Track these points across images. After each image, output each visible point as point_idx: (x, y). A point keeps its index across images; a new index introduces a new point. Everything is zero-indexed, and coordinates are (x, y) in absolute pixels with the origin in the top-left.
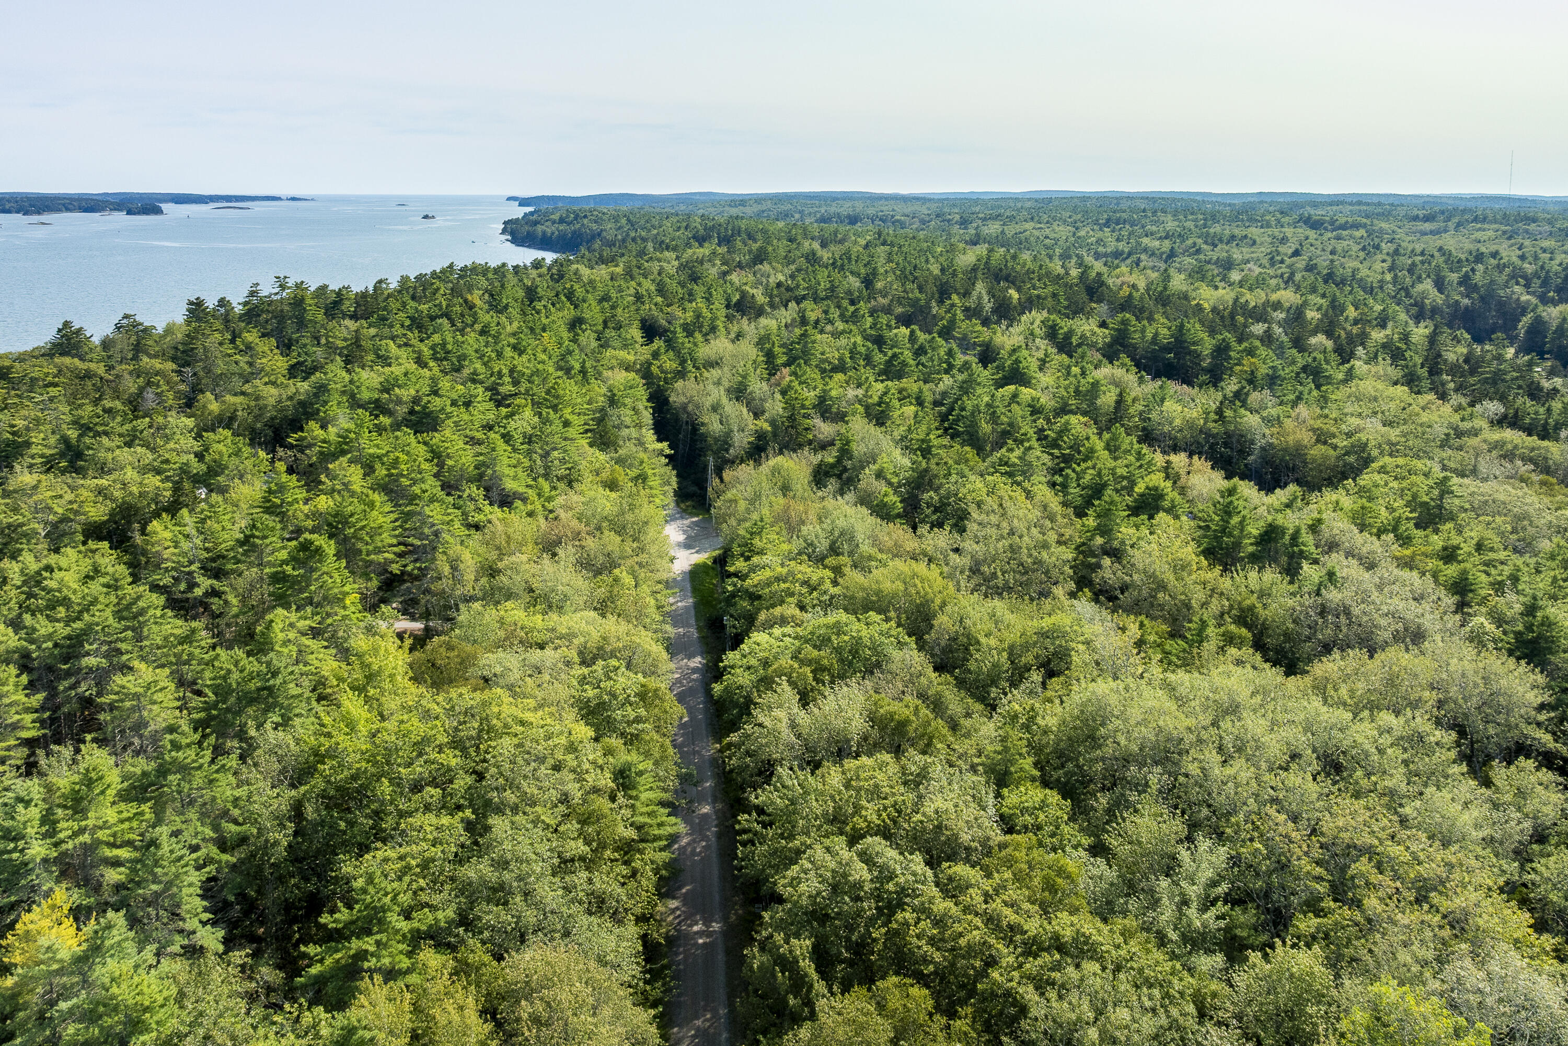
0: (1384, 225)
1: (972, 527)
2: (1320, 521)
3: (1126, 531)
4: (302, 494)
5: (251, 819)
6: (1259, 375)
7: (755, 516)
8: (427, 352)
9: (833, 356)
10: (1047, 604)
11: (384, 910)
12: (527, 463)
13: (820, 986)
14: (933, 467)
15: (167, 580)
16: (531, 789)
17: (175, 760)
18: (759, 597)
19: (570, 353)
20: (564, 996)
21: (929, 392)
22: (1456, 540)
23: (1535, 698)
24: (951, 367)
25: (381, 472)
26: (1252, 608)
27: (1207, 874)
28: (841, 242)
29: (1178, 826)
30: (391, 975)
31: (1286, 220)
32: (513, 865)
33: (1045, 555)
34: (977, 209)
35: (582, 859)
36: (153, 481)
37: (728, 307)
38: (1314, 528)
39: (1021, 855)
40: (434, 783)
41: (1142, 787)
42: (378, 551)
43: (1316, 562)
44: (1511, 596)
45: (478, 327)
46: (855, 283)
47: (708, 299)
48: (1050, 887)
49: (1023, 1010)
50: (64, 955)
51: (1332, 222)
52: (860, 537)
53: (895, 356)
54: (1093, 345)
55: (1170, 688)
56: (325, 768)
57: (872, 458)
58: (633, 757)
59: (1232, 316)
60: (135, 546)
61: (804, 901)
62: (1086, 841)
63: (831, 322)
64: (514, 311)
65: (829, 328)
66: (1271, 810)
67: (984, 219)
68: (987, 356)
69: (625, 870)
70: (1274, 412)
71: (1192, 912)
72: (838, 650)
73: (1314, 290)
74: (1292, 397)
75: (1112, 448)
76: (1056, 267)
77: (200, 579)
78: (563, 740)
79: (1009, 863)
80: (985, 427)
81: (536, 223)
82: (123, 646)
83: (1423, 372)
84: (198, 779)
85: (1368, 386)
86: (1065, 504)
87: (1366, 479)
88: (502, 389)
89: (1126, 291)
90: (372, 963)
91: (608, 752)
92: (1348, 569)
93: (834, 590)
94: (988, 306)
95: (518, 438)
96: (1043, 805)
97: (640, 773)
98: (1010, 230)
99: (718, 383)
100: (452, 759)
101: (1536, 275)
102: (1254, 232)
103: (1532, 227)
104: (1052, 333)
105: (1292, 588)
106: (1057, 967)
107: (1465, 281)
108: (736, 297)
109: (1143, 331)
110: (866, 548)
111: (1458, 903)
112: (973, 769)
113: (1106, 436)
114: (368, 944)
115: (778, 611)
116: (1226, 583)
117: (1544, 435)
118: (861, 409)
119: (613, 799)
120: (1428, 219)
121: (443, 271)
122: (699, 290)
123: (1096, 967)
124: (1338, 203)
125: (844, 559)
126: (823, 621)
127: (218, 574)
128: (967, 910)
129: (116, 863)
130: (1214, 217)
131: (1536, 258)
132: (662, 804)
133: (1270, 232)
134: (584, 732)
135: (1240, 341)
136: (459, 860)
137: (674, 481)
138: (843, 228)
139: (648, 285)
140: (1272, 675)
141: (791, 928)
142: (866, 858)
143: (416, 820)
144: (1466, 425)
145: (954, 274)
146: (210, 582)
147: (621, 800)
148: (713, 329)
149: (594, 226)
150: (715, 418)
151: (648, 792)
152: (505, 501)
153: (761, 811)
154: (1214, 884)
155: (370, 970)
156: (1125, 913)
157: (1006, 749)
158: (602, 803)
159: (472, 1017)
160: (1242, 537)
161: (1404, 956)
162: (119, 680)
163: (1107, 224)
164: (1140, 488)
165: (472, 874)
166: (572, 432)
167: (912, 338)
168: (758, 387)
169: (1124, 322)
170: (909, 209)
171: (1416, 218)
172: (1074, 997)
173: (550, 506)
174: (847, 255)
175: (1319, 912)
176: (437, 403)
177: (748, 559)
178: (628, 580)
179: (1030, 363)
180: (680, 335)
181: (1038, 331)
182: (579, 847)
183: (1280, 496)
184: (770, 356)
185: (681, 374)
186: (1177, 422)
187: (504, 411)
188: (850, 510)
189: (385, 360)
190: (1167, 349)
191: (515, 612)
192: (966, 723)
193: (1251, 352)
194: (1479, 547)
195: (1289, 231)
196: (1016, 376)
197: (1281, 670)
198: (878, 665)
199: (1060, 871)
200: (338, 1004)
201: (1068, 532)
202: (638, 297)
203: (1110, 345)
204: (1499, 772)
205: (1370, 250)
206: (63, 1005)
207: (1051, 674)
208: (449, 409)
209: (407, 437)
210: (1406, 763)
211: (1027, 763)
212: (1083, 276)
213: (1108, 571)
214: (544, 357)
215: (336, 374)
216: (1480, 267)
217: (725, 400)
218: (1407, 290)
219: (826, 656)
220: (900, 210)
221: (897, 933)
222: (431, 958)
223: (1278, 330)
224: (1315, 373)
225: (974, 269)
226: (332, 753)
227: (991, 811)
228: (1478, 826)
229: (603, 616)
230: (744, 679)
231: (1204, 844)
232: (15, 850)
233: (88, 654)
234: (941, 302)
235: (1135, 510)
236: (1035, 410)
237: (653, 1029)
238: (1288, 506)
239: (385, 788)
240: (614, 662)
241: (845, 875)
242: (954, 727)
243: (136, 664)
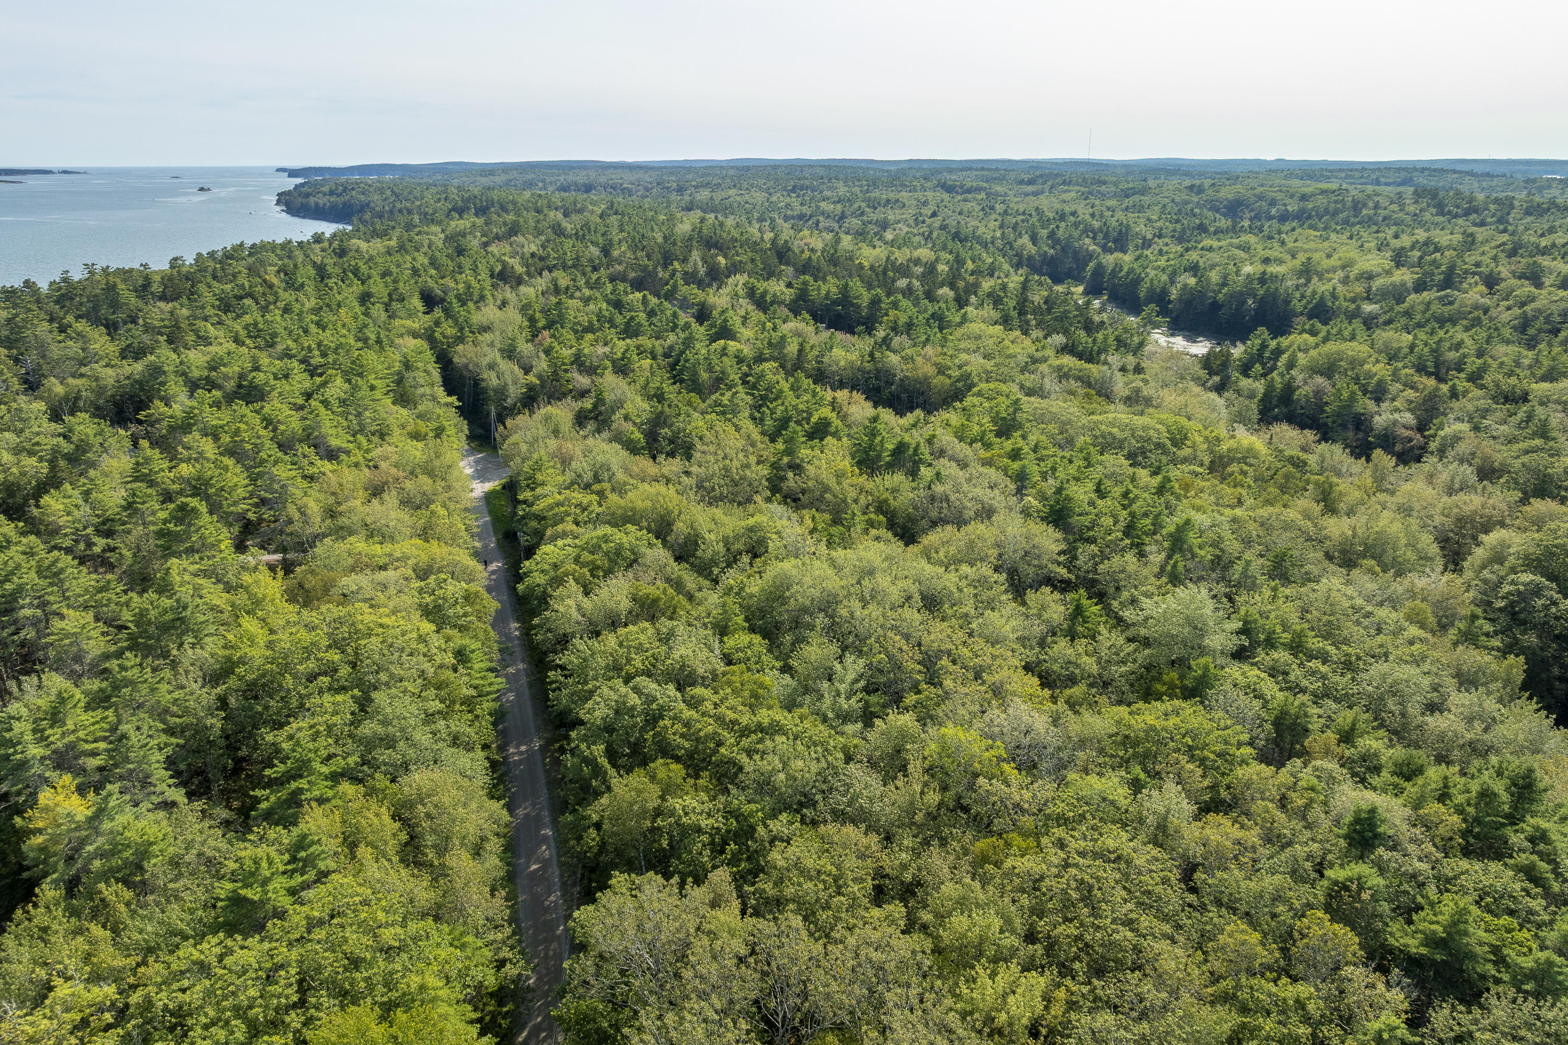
0: (999, 188)
1: (697, 455)
2: (934, 436)
3: (804, 452)
4: (166, 464)
5: (186, 712)
6: (900, 323)
7: (535, 456)
8: (243, 333)
9: (584, 320)
10: (751, 508)
11: (309, 761)
12: (345, 424)
13: (612, 772)
14: (667, 409)
15: (68, 543)
16: (396, 670)
17: (124, 678)
18: (544, 518)
19: (365, 326)
20: (446, 800)
21: (659, 346)
22: (1021, 443)
23: (1056, 548)
24: (676, 326)
25: (226, 439)
26: (886, 501)
27: (851, 676)
28: (580, 211)
29: (834, 649)
30: (321, 801)
31: (928, 185)
32: (395, 722)
33: (748, 473)
34: (690, 177)
35: (440, 712)
36: (30, 462)
37: (492, 276)
38: (930, 441)
39: (736, 678)
40: (325, 674)
41: (812, 628)
42: (235, 504)
43: (930, 465)
44: (1051, 481)
45: (281, 305)
46: (595, 251)
47: (475, 269)
48: (754, 695)
49: (741, 769)
50: (80, 818)
51: (962, 187)
52: (615, 468)
53: (632, 318)
54: (782, 303)
55: (833, 563)
56: (240, 670)
57: (620, 404)
58: (466, 641)
59: (885, 272)
60: (34, 518)
61: (599, 722)
62: (778, 664)
63: (579, 289)
64: (310, 289)
65: (578, 294)
66: (890, 634)
67: (696, 187)
68: (703, 315)
69: (470, 717)
70: (909, 352)
71: (842, 700)
72: (607, 554)
73: (944, 248)
74: (924, 338)
75: (795, 388)
76: (754, 231)
77: (96, 539)
78: (414, 635)
79: (729, 683)
80: (704, 376)
81: (308, 195)
82: (51, 598)
83: (1014, 314)
84: (144, 689)
85: (975, 327)
86: (763, 433)
87: (969, 400)
88: (312, 361)
89: (807, 254)
90: (308, 795)
91: (448, 639)
92: (948, 468)
93: (600, 510)
94: (702, 271)
95: (335, 403)
96: (750, 645)
97: (473, 651)
98: (719, 196)
99: (492, 345)
100: (335, 656)
101: (1101, 230)
102: (904, 195)
103: (1103, 188)
104: (751, 293)
105: (914, 484)
106: (761, 741)
107: (1052, 235)
108: (498, 268)
109: (819, 289)
110: (620, 476)
111: (997, 677)
112: (705, 625)
113: (791, 379)
114: (302, 783)
115: (560, 528)
116: (869, 485)
117: (1090, 360)
118: (609, 364)
119: (455, 670)
120: (1031, 182)
121: (234, 249)
122: (466, 262)
123: (784, 739)
124: (967, 169)
125: (606, 485)
126: (594, 534)
127: (109, 534)
128: (704, 714)
129: (94, 754)
130: (874, 184)
131: (1102, 216)
132: (491, 670)
133: (916, 195)
134: (428, 627)
135: (888, 295)
136: (356, 723)
137: (466, 428)
138: (581, 197)
139: (422, 260)
140: (897, 547)
141: (590, 739)
142: (637, 690)
143: (316, 700)
144: (1039, 355)
145: (674, 244)
146: (104, 541)
147: (461, 670)
148: (482, 298)
149: (362, 198)
150: (493, 374)
151: (479, 663)
152: (332, 455)
153: (563, 668)
154: (856, 681)
155: (309, 801)
156: (801, 706)
157: (725, 612)
158: (449, 674)
159: (387, 819)
160: (882, 451)
161: (962, 711)
162: (57, 624)
163: (793, 190)
164: (814, 419)
165: (367, 731)
166: (378, 394)
167: (645, 301)
168: (525, 348)
169: (805, 283)
170: (634, 177)
171: (1022, 182)
172: (770, 757)
173: (369, 456)
174: (586, 226)
175: (919, 692)
176: (260, 378)
177: (533, 489)
178: (442, 512)
179: (735, 321)
180: (456, 304)
181: (741, 293)
182: (436, 705)
183: (910, 418)
184: (532, 320)
185: (460, 339)
186: (842, 363)
187: (318, 380)
188: (605, 446)
189: (205, 340)
190: (835, 302)
191: (358, 544)
192: (699, 595)
193: (895, 305)
194: (1035, 449)
195: (930, 195)
196: (725, 332)
197: (901, 543)
198: (635, 561)
199: (762, 686)
200: (289, 822)
201: (765, 454)
202: (415, 272)
203: (794, 301)
204: (1030, 596)
205: (988, 209)
206: (90, 848)
207: (755, 556)
208: (272, 382)
209: (240, 407)
210: (975, 595)
211: (740, 619)
212: (774, 242)
213: (792, 481)
214: (344, 331)
215: (166, 356)
216: (1063, 224)
217: (499, 360)
218: (1010, 244)
219: (599, 559)
220: (627, 179)
221: (659, 733)
222: (346, 787)
223: (916, 283)
224: (940, 321)
225: (690, 239)
226: (242, 661)
227: (717, 652)
228: (1014, 630)
229: (427, 541)
230: (539, 579)
231: (849, 658)
232: (16, 752)
233: (22, 607)
234: (665, 267)
235: (811, 436)
236: (740, 360)
237: (505, 812)
238: (914, 426)
239: (289, 681)
240: (443, 576)
241: (624, 703)
242: (690, 598)
243: (65, 611)
